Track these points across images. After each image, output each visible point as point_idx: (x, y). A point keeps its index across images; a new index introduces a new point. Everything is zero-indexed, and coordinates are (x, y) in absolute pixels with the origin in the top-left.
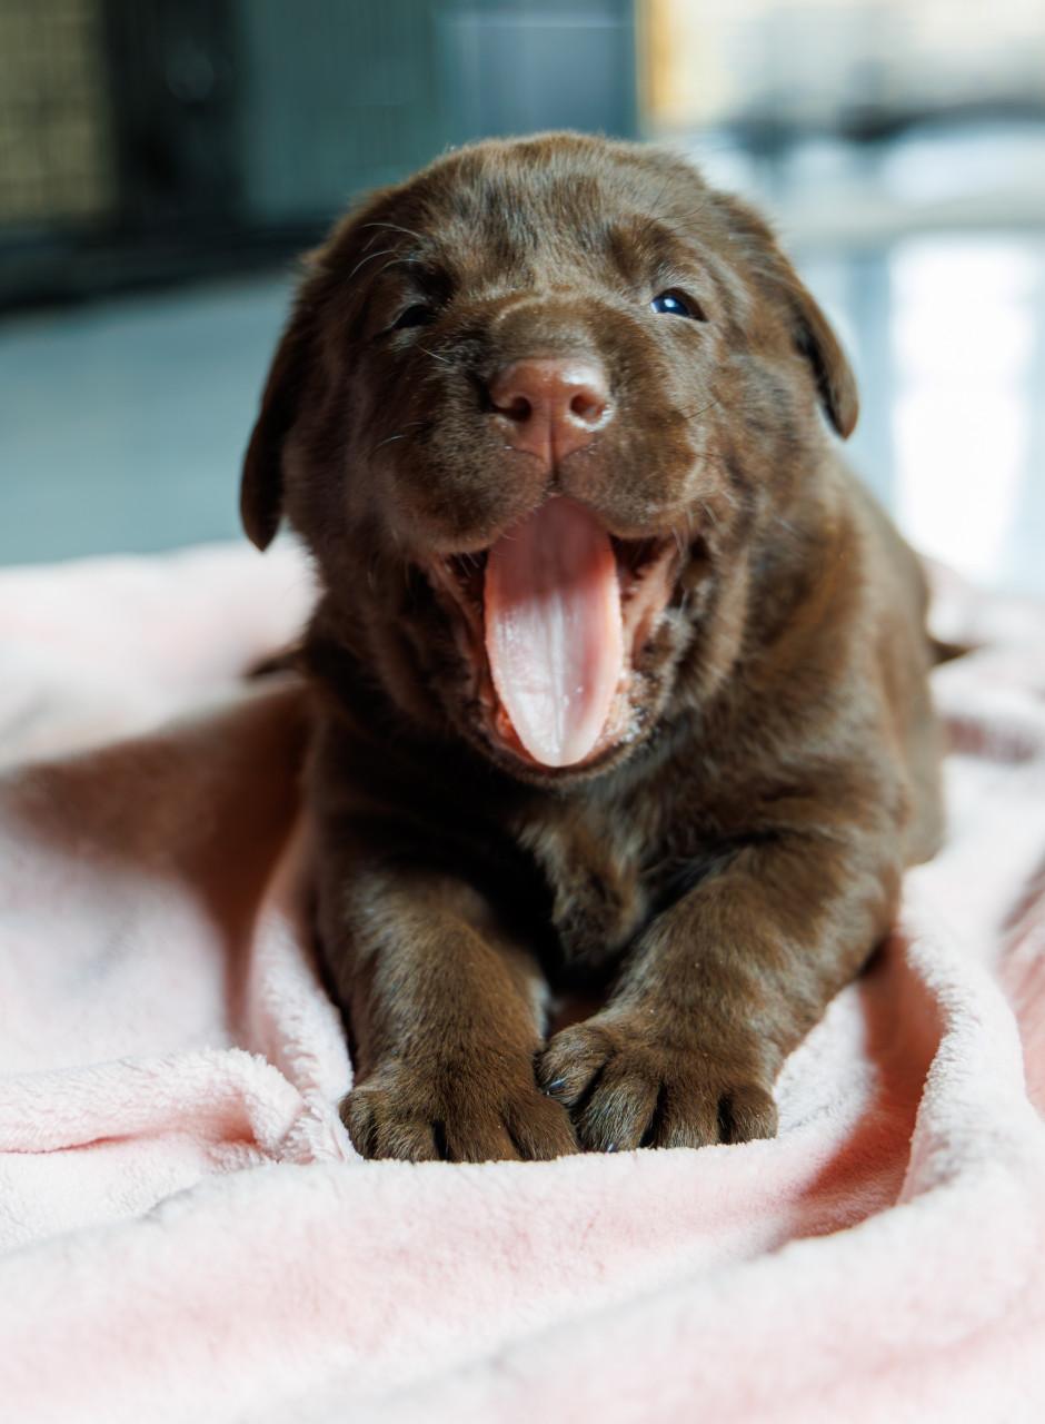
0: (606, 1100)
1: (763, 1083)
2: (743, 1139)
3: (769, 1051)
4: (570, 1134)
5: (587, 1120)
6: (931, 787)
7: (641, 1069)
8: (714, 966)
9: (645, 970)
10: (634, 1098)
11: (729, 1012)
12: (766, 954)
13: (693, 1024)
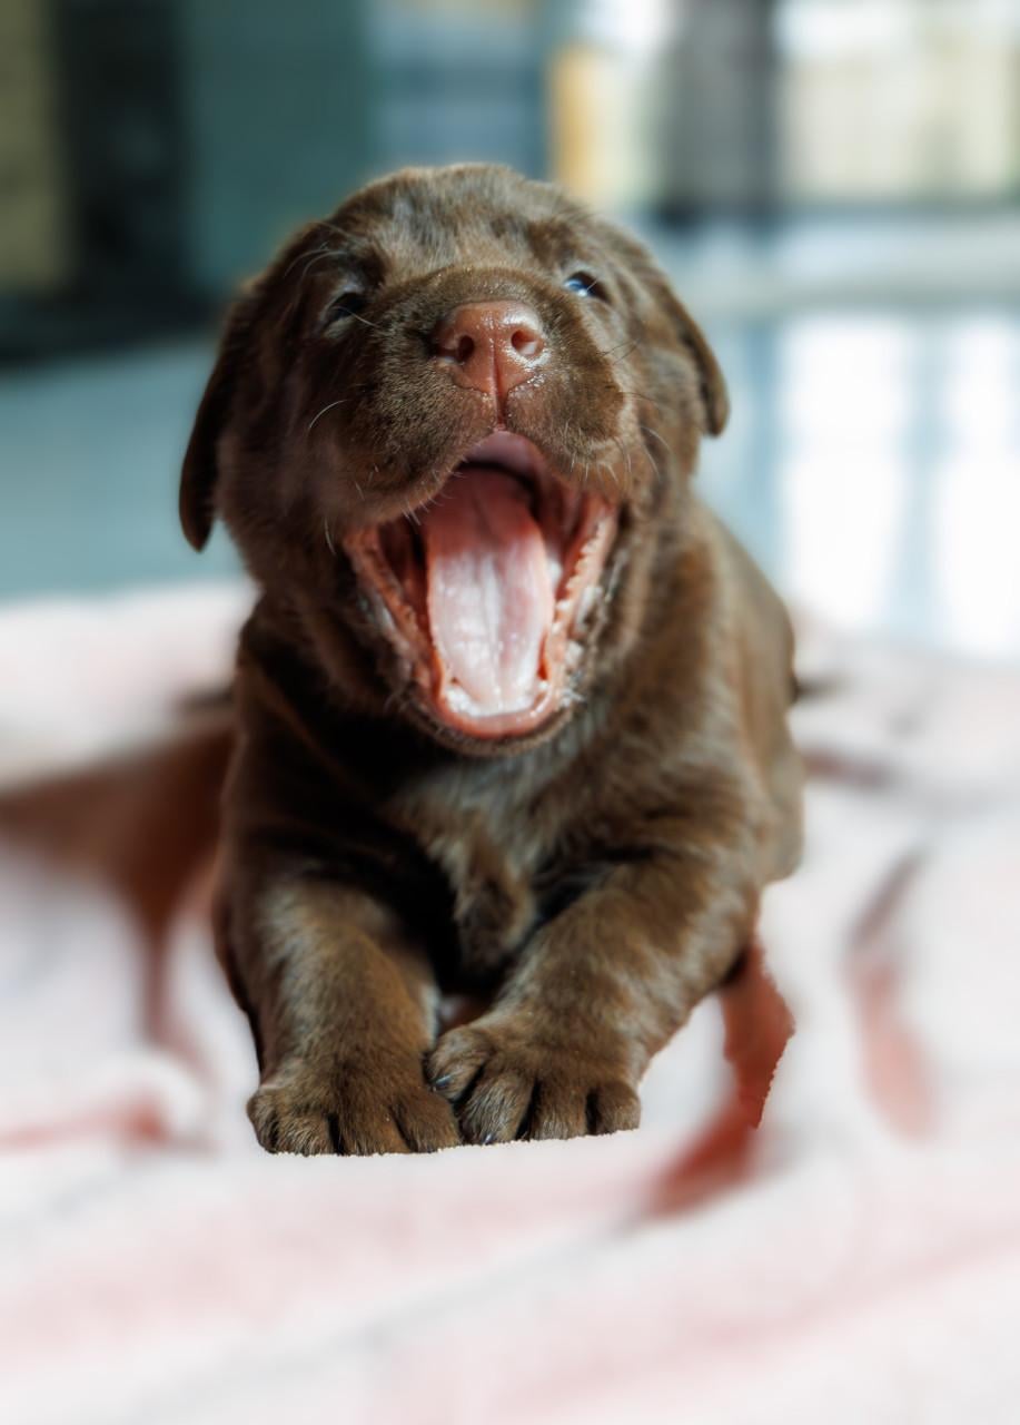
0: (484, 1095)
1: (630, 1081)
2: (607, 1131)
3: (637, 1051)
4: (452, 1125)
5: (470, 1111)
6: (790, 812)
7: (518, 1067)
8: (588, 975)
9: (526, 979)
10: (510, 1092)
11: (600, 1015)
12: (637, 965)
13: (567, 1025)
